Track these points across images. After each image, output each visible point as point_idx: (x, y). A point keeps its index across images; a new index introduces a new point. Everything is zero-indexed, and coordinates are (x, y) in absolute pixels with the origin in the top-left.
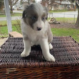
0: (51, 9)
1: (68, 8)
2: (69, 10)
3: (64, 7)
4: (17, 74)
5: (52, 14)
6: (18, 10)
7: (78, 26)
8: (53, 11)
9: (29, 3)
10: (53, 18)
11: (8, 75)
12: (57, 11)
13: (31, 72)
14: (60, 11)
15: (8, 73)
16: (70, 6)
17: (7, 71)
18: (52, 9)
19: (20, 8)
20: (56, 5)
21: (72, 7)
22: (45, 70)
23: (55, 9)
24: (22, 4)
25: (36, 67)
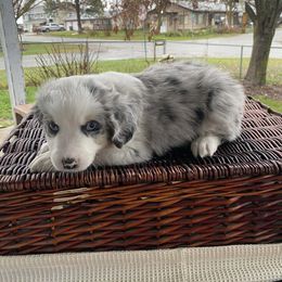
0: (159, 28)
1: (216, 23)
2: (222, 31)
3: (204, 22)
4: (91, 211)
5: (164, 44)
6: (36, 31)
7: (254, 85)
8: (166, 35)
9: (78, 6)
10: (168, 58)
11: (58, 215)
12: (179, 36)
13: (139, 199)
14: (190, 34)
15: (61, 207)
16: (222, 18)
17: (56, 200)
18: (163, 29)
19: (45, 24)
20: (176, 14)
21: (230, 22)
22: (186, 191)
23: (171, 30)
24: (51, 10)
25: (158, 182)
